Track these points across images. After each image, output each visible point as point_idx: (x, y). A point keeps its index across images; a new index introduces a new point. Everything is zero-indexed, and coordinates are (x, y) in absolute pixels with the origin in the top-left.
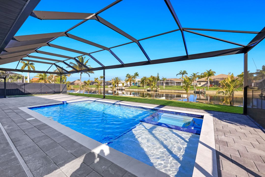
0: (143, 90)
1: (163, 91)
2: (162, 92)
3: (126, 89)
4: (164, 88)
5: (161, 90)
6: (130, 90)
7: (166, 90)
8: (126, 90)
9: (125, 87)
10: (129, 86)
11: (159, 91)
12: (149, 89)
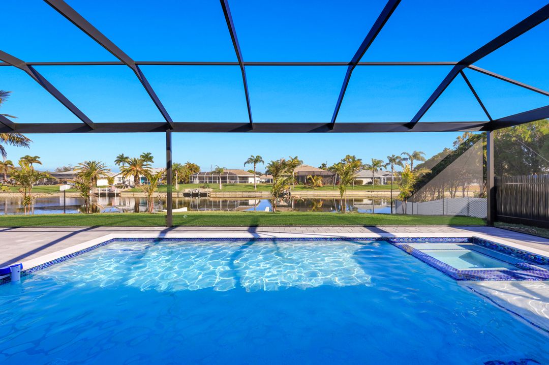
1: (218, 194)
2: (216, 197)
3: (122, 194)
4: (221, 189)
5: (214, 193)
7: (226, 193)
9: (118, 186)
10: (131, 187)
11: (211, 196)
12: (187, 191)
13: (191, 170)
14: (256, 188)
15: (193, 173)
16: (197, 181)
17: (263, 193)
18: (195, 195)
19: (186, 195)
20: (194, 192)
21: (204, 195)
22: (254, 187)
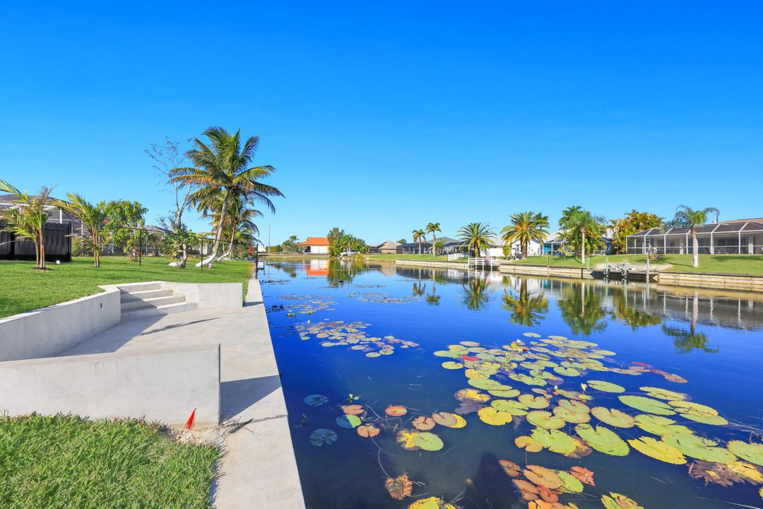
0: (573, 271)
1: (684, 279)
2: (679, 286)
4: (696, 264)
5: (671, 276)
6: (516, 272)
7: (705, 278)
8: (502, 268)
11: (661, 282)
12: (600, 267)
18: (614, 276)
19: (597, 275)
20: (615, 270)
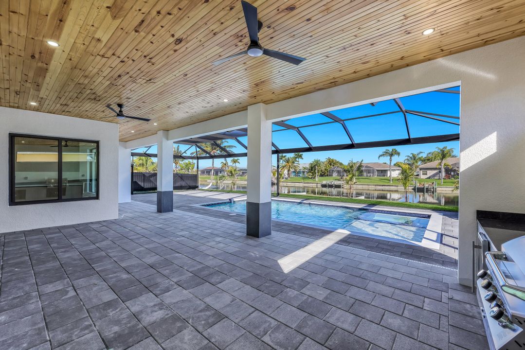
0: (314, 184)
5: (348, 186)
7: (357, 186)
10: (285, 178)
11: (345, 188)
12: (324, 182)
13: (331, 164)
14: (391, 182)
15: (332, 167)
16: (335, 175)
17: (399, 187)
18: (331, 186)
19: (324, 186)
20: (330, 184)
21: (338, 186)
22: (390, 180)
